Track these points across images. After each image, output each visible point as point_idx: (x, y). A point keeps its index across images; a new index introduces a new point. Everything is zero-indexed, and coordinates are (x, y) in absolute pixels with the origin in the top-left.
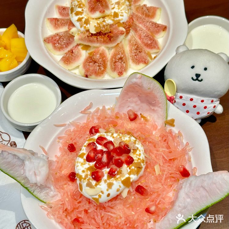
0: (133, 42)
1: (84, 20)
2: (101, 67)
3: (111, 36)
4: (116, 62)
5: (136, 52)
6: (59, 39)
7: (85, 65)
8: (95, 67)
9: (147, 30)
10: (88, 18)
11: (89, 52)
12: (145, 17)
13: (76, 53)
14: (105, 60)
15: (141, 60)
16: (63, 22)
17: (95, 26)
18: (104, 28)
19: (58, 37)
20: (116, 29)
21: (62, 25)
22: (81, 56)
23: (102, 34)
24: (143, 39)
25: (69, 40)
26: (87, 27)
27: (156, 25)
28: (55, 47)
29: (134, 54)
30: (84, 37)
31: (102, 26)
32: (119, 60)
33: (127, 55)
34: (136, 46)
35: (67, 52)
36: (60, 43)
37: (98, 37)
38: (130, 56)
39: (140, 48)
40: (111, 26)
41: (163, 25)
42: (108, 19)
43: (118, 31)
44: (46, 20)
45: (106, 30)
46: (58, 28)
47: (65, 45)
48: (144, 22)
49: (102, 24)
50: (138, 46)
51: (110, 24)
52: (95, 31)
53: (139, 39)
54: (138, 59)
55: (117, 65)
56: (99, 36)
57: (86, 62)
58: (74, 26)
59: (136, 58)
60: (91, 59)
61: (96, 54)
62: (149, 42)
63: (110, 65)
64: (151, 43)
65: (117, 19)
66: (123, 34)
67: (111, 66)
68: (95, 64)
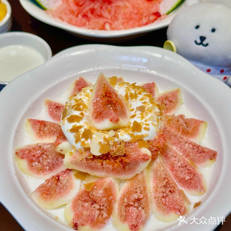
0: (161, 175)
1: (82, 130)
2: (103, 212)
3: (125, 163)
4: (128, 205)
5: (164, 190)
6: (41, 155)
7: (75, 205)
8: (92, 210)
9: (184, 157)
10: (91, 128)
11: (85, 182)
12: (182, 134)
13: (65, 181)
14: (111, 200)
15: (172, 206)
16: (52, 129)
17: (100, 143)
18: (115, 146)
19: (39, 152)
20: (136, 150)
21: (50, 133)
22: (72, 188)
23: (111, 157)
24: (176, 171)
25: (57, 159)
26: (86, 142)
27: (199, 148)
28: (33, 166)
29: (161, 195)
30: (81, 159)
31: (113, 144)
32: (134, 202)
33: (149, 195)
34: (166, 180)
35: (49, 178)
36: (41, 161)
37: (104, 162)
38: (153, 197)
39: (171, 185)
40: (127, 144)
41: (210, 150)
42: (123, 132)
43: (139, 155)
44: (26, 121)
45: (118, 150)
46: (44, 136)
47: (48, 166)
48: (180, 142)
49: (113, 141)
50: (169, 181)
51: (125, 141)
52: (100, 151)
53: (171, 170)
54: (167, 203)
55: (130, 211)
56: (105, 159)
57: (79, 199)
58: (65, 138)
59: (164, 202)
60: (88, 195)
61: (98, 187)
62: (187, 178)
63: (118, 209)
64: (190, 179)
65: (139, 134)
66: (147, 160)
67: (120, 211)
68: (94, 205)
